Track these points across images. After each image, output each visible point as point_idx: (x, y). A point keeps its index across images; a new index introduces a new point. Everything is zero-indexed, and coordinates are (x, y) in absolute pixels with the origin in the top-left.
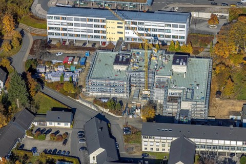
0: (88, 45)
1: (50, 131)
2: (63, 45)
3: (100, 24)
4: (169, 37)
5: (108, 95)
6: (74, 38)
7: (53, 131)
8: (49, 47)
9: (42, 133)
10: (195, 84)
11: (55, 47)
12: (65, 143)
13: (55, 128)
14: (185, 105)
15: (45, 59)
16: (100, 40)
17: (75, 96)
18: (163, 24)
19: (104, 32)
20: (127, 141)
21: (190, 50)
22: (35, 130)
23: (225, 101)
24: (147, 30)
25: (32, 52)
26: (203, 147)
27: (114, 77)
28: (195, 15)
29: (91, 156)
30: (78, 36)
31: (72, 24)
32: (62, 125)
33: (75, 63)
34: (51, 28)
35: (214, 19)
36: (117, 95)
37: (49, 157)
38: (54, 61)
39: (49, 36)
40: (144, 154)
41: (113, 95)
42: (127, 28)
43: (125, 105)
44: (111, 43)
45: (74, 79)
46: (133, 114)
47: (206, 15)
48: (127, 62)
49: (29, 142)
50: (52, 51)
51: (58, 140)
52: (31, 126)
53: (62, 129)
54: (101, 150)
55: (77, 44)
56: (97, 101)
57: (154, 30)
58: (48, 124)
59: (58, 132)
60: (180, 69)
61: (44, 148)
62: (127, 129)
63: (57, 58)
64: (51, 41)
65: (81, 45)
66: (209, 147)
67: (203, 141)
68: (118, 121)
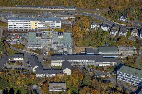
0: (24, 31)
1: (15, 61)
2: (14, 31)
3: (28, 23)
4: (54, 26)
5: (35, 48)
6: (19, 29)
7: (17, 62)
8: (10, 32)
9: (13, 62)
10: (67, 42)
11: (12, 32)
12: (22, 65)
13: (17, 60)
14: (65, 49)
15: (9, 37)
16: (29, 29)
17: (23, 49)
18: (52, 21)
19: (30, 26)
20: (45, 63)
21: (63, 31)
22: (10, 61)
23: (79, 47)
24: (46, 24)
25: (3, 34)
26: (74, 63)
27: (37, 41)
28: (62, 18)
29: (33, 69)
30: (20, 28)
31: (17, 24)
32: (20, 59)
33: (21, 37)
34: (10, 25)
35: (70, 19)
36: (38, 48)
37: (17, 70)
38: (12, 37)
39: (9, 29)
40: (52, 67)
41: (37, 48)
42: (39, 24)
43: (42, 51)
44: (33, 30)
45: (21, 43)
46: (45, 54)
47: (67, 18)
48: (41, 36)
49: (8, 66)
50: (11, 34)
51: (19, 64)
52: (8, 60)
53: (20, 60)
54: (37, 66)
55: (20, 31)
56: (31, 50)
57: (49, 24)
58: (14, 59)
59: (18, 62)
60: (61, 37)
61: (14, 67)
62: (45, 59)
63: (13, 36)
64: (9, 30)
65: (21, 31)
66: (76, 63)
67: (74, 61)
68: (40, 57)
